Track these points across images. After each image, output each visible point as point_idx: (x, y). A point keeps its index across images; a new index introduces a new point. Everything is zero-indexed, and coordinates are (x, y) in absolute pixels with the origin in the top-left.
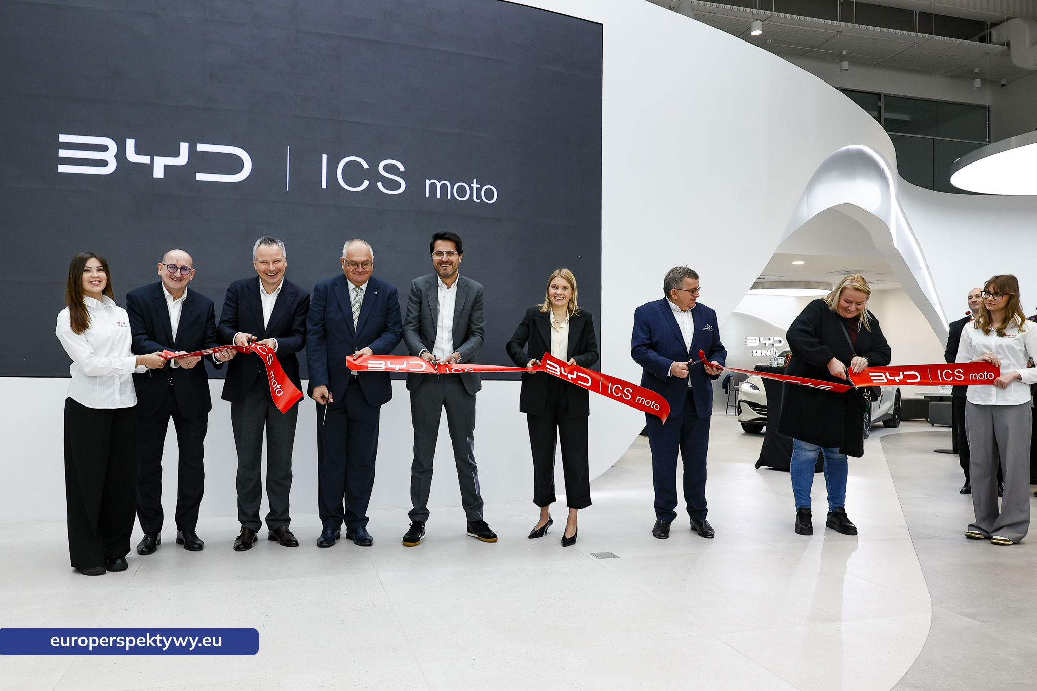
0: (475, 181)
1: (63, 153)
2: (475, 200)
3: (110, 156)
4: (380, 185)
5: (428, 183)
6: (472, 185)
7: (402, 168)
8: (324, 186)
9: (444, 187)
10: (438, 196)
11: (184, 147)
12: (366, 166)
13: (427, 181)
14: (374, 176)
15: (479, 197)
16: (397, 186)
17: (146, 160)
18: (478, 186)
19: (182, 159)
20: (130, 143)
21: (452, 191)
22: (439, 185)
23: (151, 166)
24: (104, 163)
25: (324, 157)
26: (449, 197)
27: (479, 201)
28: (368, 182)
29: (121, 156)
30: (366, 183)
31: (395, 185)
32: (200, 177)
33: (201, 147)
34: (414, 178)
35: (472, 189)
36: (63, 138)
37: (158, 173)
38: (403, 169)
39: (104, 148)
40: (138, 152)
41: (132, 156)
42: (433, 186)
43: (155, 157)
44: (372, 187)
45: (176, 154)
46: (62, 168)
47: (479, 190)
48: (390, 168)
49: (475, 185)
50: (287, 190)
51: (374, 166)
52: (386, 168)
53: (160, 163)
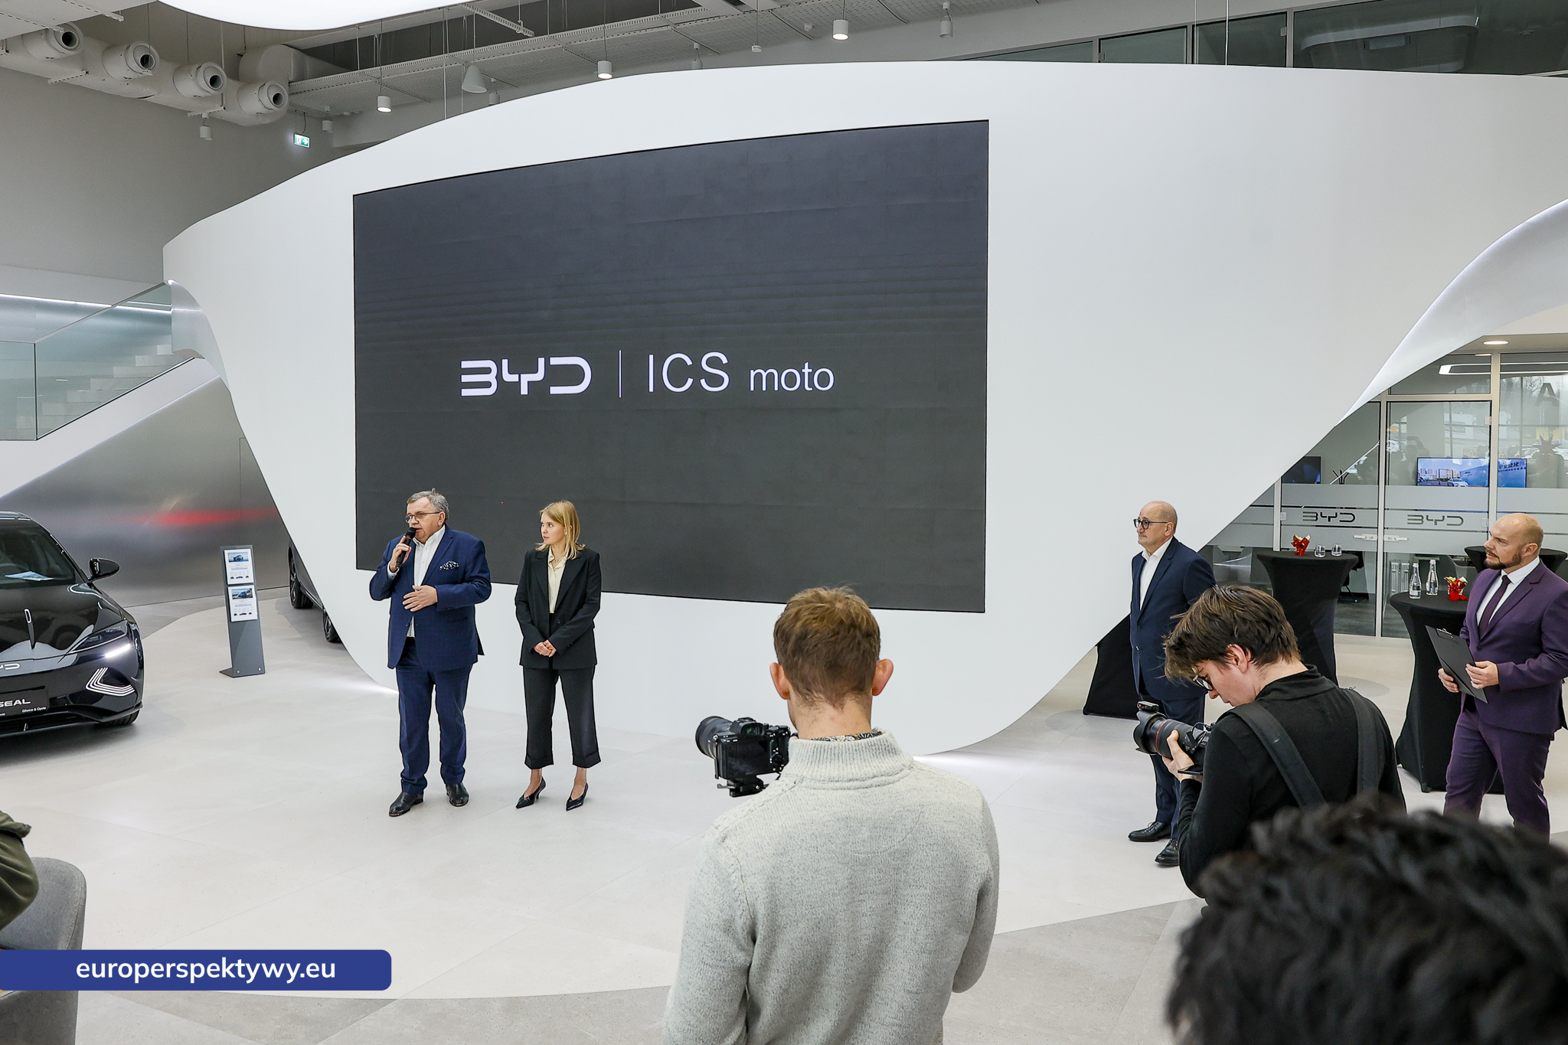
0: (807, 365)
1: (465, 378)
2: (807, 388)
3: (491, 378)
4: (703, 382)
5: (753, 373)
6: (803, 371)
7: (725, 360)
8: (651, 389)
9: (770, 377)
10: (764, 389)
11: (541, 361)
12: (689, 362)
13: (752, 371)
14: (697, 372)
15: (811, 384)
16: (720, 381)
17: (514, 378)
18: (811, 370)
20: (507, 361)
21: (780, 381)
22: (764, 375)
23: (518, 384)
24: (488, 385)
25: (651, 357)
26: (776, 389)
27: (811, 389)
28: (692, 379)
29: (499, 376)
30: (690, 381)
31: (718, 381)
32: (555, 390)
33: (555, 361)
35: (802, 375)
36: (465, 364)
37: (524, 391)
38: (727, 362)
39: (488, 371)
41: (508, 377)
42: (758, 377)
43: (521, 375)
44: (696, 384)
46: (464, 393)
47: (811, 375)
48: (713, 362)
49: (807, 370)
50: (621, 396)
51: (697, 361)
52: (710, 363)
53: (526, 378)
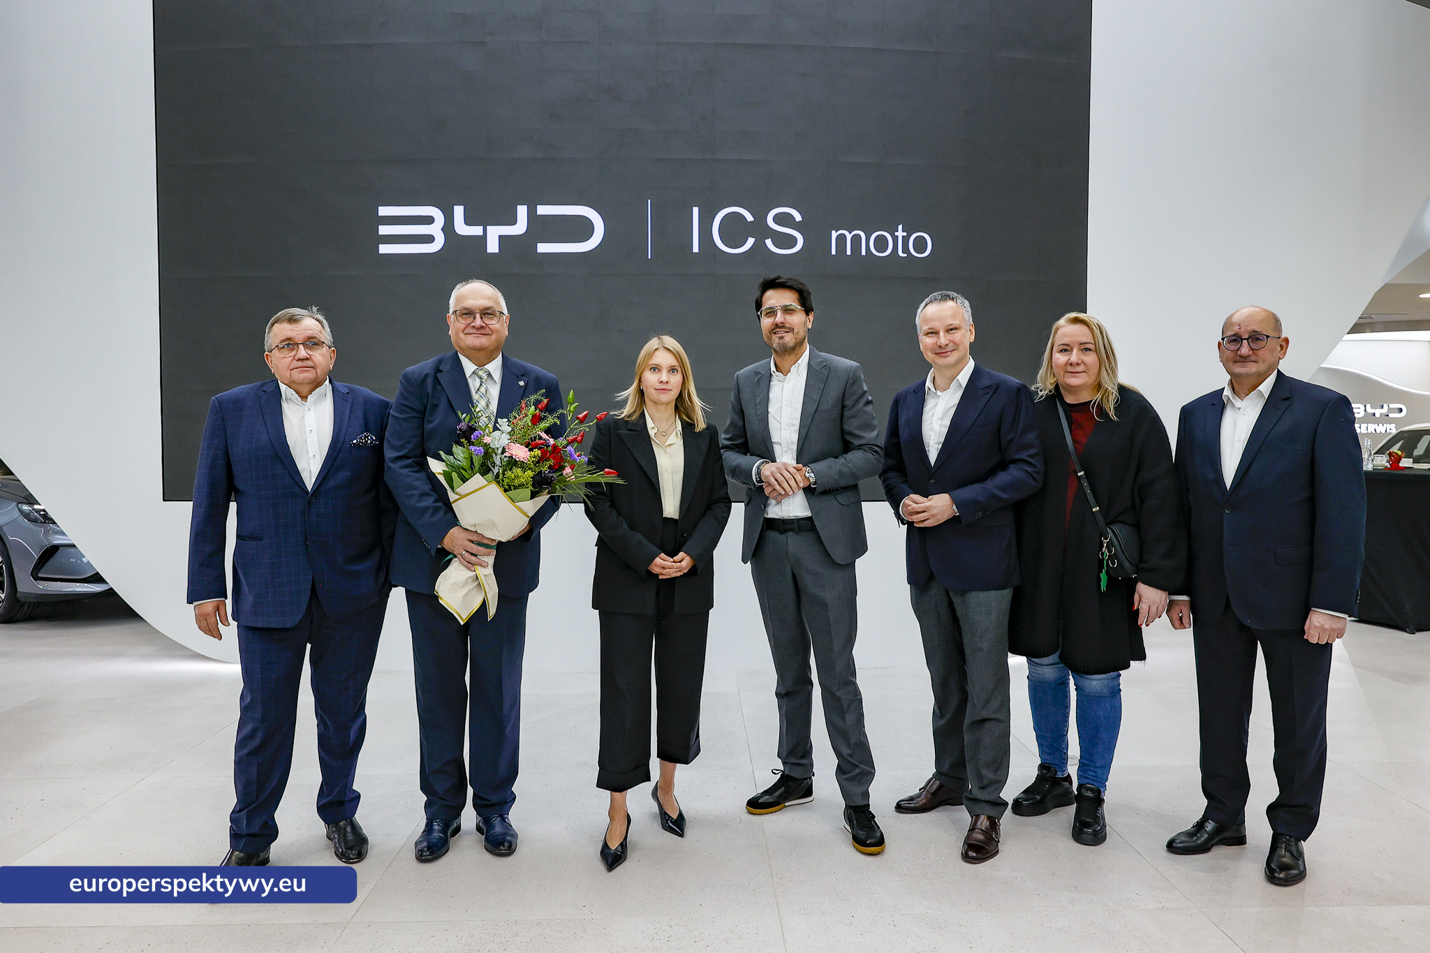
0: (900, 227)
1: (384, 230)
2: (901, 254)
3: (436, 229)
4: (769, 242)
5: (834, 234)
6: (896, 234)
7: (798, 217)
8: (696, 249)
9: (856, 240)
10: (849, 252)
11: (522, 211)
12: (750, 218)
13: (833, 232)
14: (760, 230)
15: (906, 249)
16: (792, 242)
17: (477, 231)
18: (905, 234)
19: (520, 228)
20: (459, 211)
21: (868, 244)
22: (849, 237)
23: (483, 238)
24: (429, 239)
25: (696, 210)
26: (863, 253)
27: (906, 255)
28: (754, 239)
29: (448, 228)
30: (751, 241)
31: (789, 241)
32: (543, 248)
33: (543, 210)
34: (815, 230)
35: (895, 239)
36: (384, 211)
37: (493, 247)
38: (801, 219)
39: (429, 220)
40: (468, 221)
41: (462, 228)
42: (841, 239)
43: (488, 227)
44: (760, 245)
45: (513, 221)
46: (384, 249)
47: (906, 240)
48: (782, 219)
49: (900, 234)
50: (649, 258)
51: (760, 217)
52: (777, 219)
53: (494, 233)
